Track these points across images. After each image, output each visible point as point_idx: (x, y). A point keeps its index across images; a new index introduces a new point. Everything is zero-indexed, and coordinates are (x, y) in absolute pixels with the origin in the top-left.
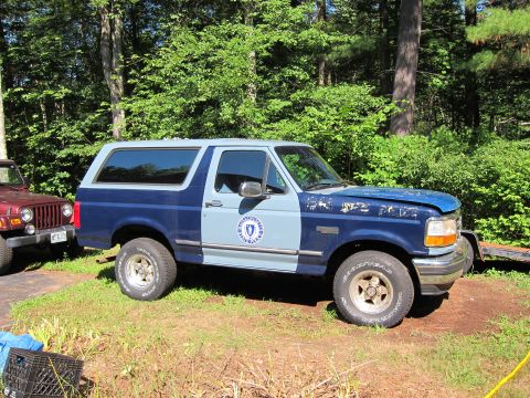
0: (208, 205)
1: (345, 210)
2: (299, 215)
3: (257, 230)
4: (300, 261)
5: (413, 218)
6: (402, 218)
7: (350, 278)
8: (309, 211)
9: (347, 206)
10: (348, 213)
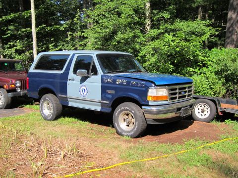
0: (70, 80)
1: (117, 83)
2: (101, 84)
3: (86, 91)
4: (101, 106)
5: (143, 87)
6: (139, 87)
7: (119, 114)
8: (104, 83)
9: (119, 81)
10: (118, 84)
